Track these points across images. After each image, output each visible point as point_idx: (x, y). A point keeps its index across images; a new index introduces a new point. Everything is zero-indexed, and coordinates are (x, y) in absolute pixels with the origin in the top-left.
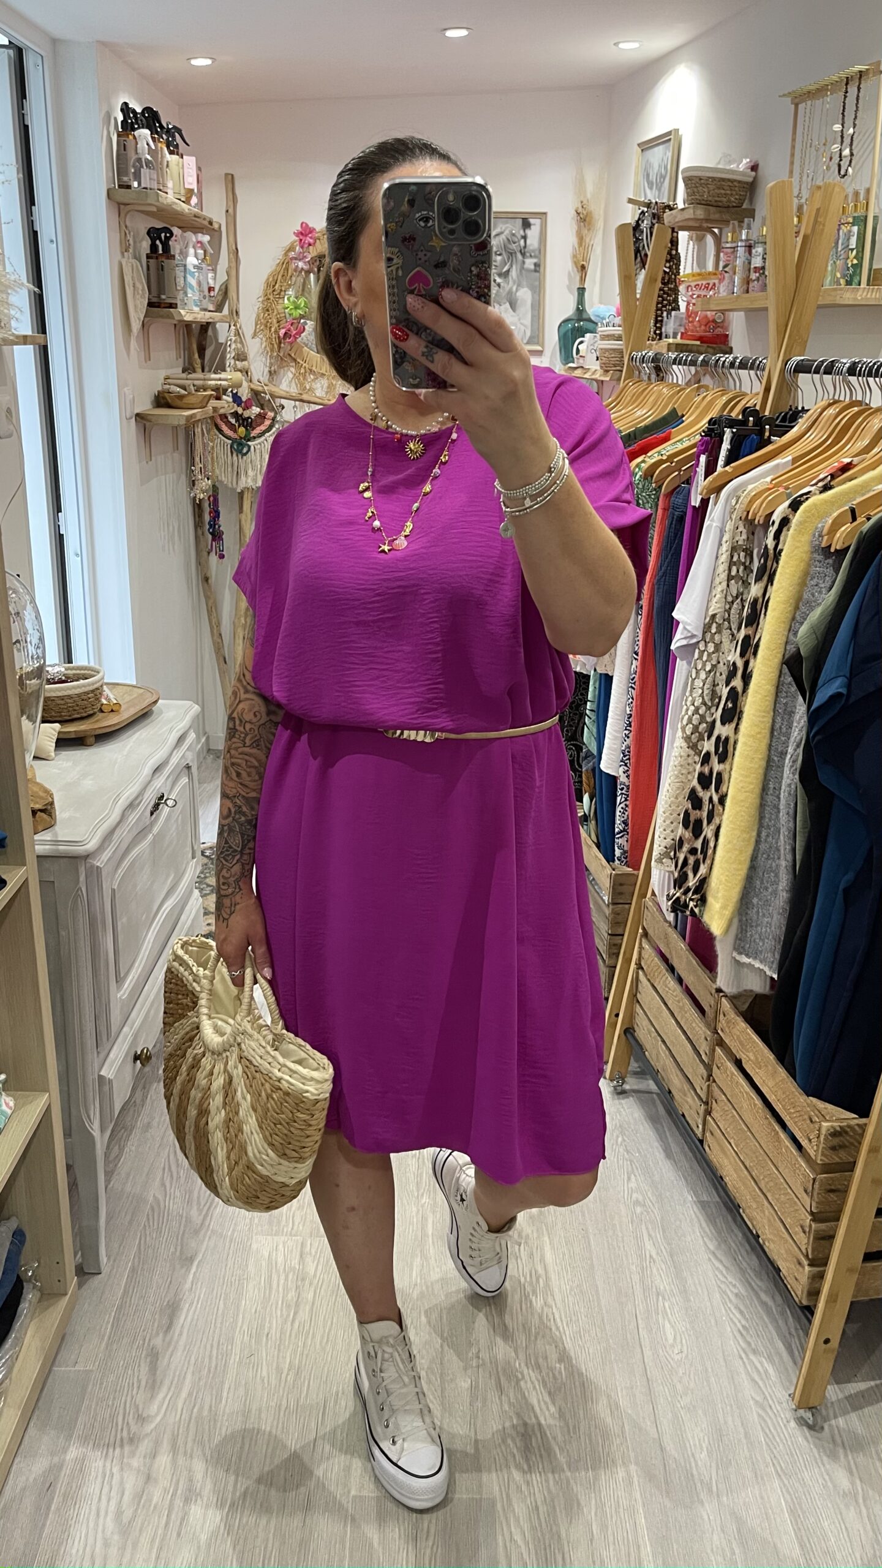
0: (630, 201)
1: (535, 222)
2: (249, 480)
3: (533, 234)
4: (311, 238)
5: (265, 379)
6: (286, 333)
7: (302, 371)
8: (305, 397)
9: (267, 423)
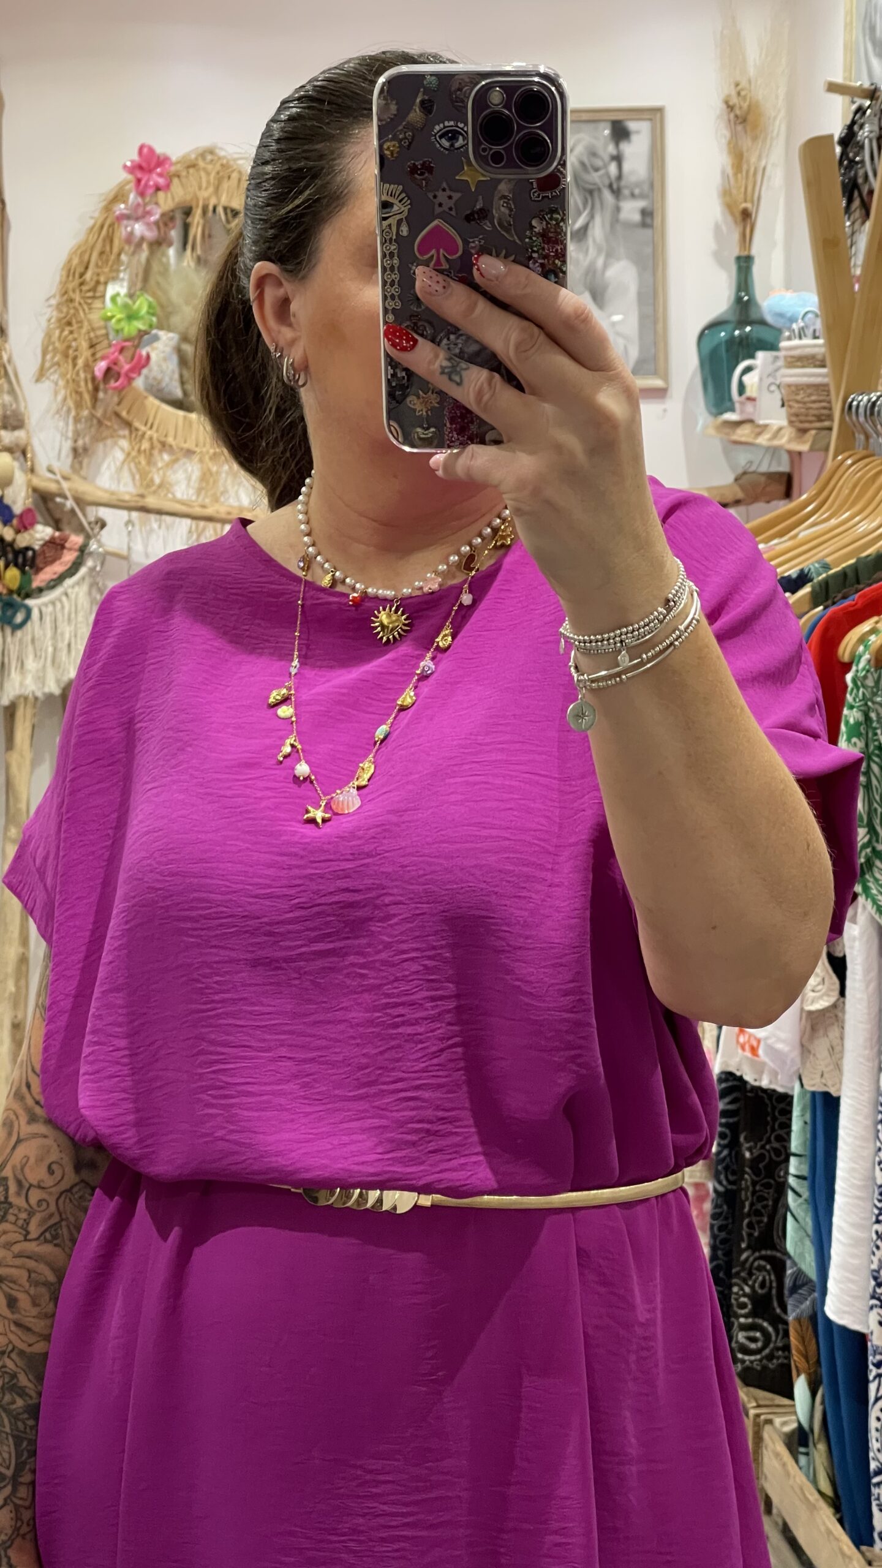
0: (833, 88)
1: (640, 129)
2: (29, 680)
3: (636, 151)
4: (160, 175)
5: (63, 464)
6: (108, 370)
7: (145, 445)
8: (151, 501)
9: (69, 557)
